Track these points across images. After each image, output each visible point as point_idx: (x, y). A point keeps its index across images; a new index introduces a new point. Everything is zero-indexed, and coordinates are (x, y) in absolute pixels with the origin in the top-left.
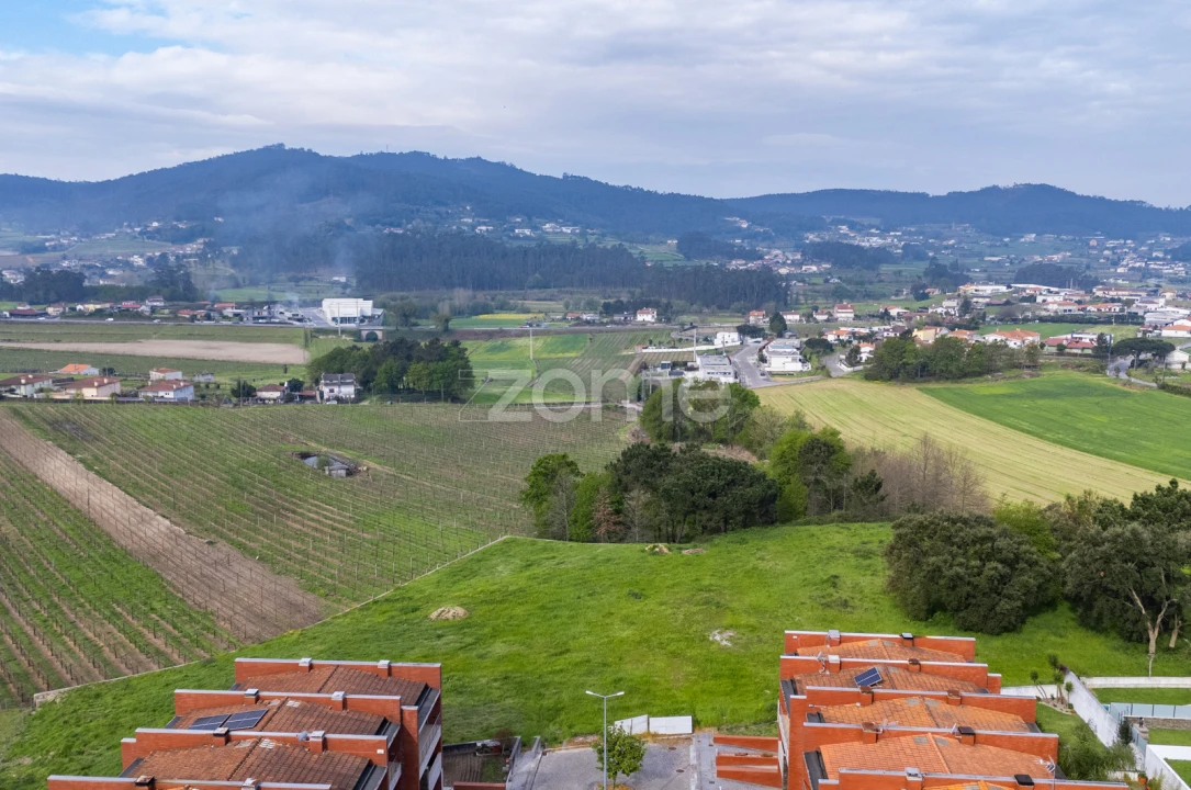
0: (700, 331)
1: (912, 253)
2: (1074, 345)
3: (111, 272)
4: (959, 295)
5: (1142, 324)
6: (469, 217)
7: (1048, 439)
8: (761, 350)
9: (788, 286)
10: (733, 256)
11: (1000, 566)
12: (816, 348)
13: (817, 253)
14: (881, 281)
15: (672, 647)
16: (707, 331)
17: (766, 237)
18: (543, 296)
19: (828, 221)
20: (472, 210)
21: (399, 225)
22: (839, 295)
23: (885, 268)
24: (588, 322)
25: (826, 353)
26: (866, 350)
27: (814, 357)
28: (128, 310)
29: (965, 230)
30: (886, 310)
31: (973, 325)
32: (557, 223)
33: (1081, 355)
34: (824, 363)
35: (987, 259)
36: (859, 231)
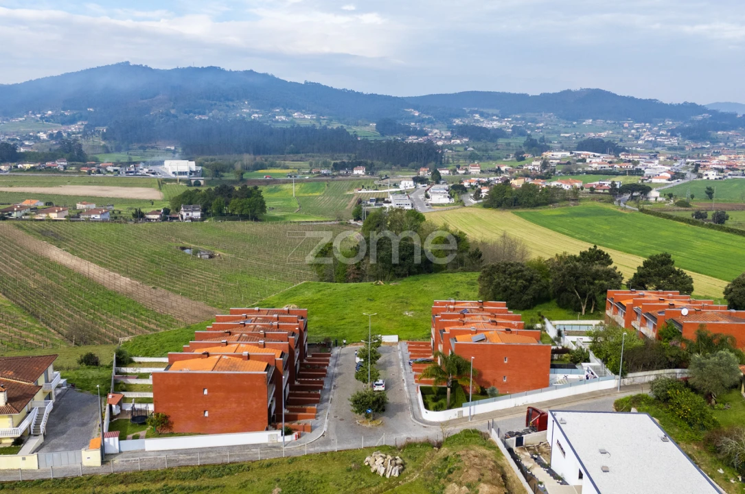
0: (391, 180)
1: (518, 131)
2: (600, 188)
3: (27, 143)
4: (542, 158)
5: (642, 175)
6: (247, 108)
7: (576, 238)
8: (426, 191)
9: (443, 152)
10: (410, 133)
11: (524, 282)
12: (457, 190)
13: (461, 131)
14: (498, 149)
15: (388, 317)
16: (395, 180)
17: (430, 122)
18: (295, 158)
19: (468, 111)
20: (249, 104)
21: (204, 114)
22: (472, 158)
23: (501, 141)
24: (325, 175)
25: (462, 193)
26: (485, 191)
27: (456, 195)
28: (50, 167)
29: (550, 117)
30: (499, 167)
31: (548, 176)
32: (302, 112)
33: (602, 193)
34: (461, 199)
35: (562, 135)
36: (486, 118)
